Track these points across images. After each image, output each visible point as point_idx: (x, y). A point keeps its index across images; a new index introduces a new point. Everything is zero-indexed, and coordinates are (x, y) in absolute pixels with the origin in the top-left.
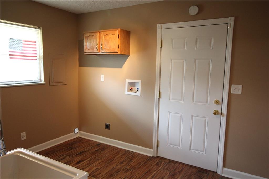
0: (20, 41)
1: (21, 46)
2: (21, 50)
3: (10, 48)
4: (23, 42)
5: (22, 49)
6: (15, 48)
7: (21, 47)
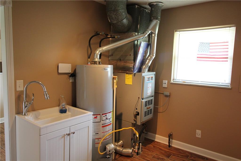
0: (208, 43)
1: (208, 48)
2: (208, 52)
3: (199, 51)
4: (210, 44)
5: (210, 51)
6: (204, 51)
7: (208, 50)
